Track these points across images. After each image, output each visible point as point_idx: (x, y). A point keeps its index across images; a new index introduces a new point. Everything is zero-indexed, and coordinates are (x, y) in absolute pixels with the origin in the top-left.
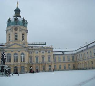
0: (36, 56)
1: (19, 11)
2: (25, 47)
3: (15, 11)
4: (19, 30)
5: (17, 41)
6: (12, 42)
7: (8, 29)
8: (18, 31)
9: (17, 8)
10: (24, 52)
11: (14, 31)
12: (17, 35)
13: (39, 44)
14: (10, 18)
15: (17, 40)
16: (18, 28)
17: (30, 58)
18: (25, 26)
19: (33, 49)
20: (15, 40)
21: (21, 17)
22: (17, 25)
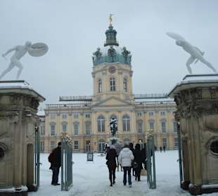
0: (149, 121)
1: (115, 33)
2: (130, 104)
3: (106, 33)
4: (117, 71)
5: (114, 92)
6: (106, 94)
7: (97, 69)
8: (116, 74)
9: (111, 27)
10: (129, 113)
11: (108, 73)
12: (114, 82)
13: (154, 96)
14: (99, 49)
15: (114, 90)
16: (117, 67)
17: (139, 123)
18: (127, 63)
19: (143, 107)
20: (111, 90)
21: (118, 45)
22: (113, 62)
